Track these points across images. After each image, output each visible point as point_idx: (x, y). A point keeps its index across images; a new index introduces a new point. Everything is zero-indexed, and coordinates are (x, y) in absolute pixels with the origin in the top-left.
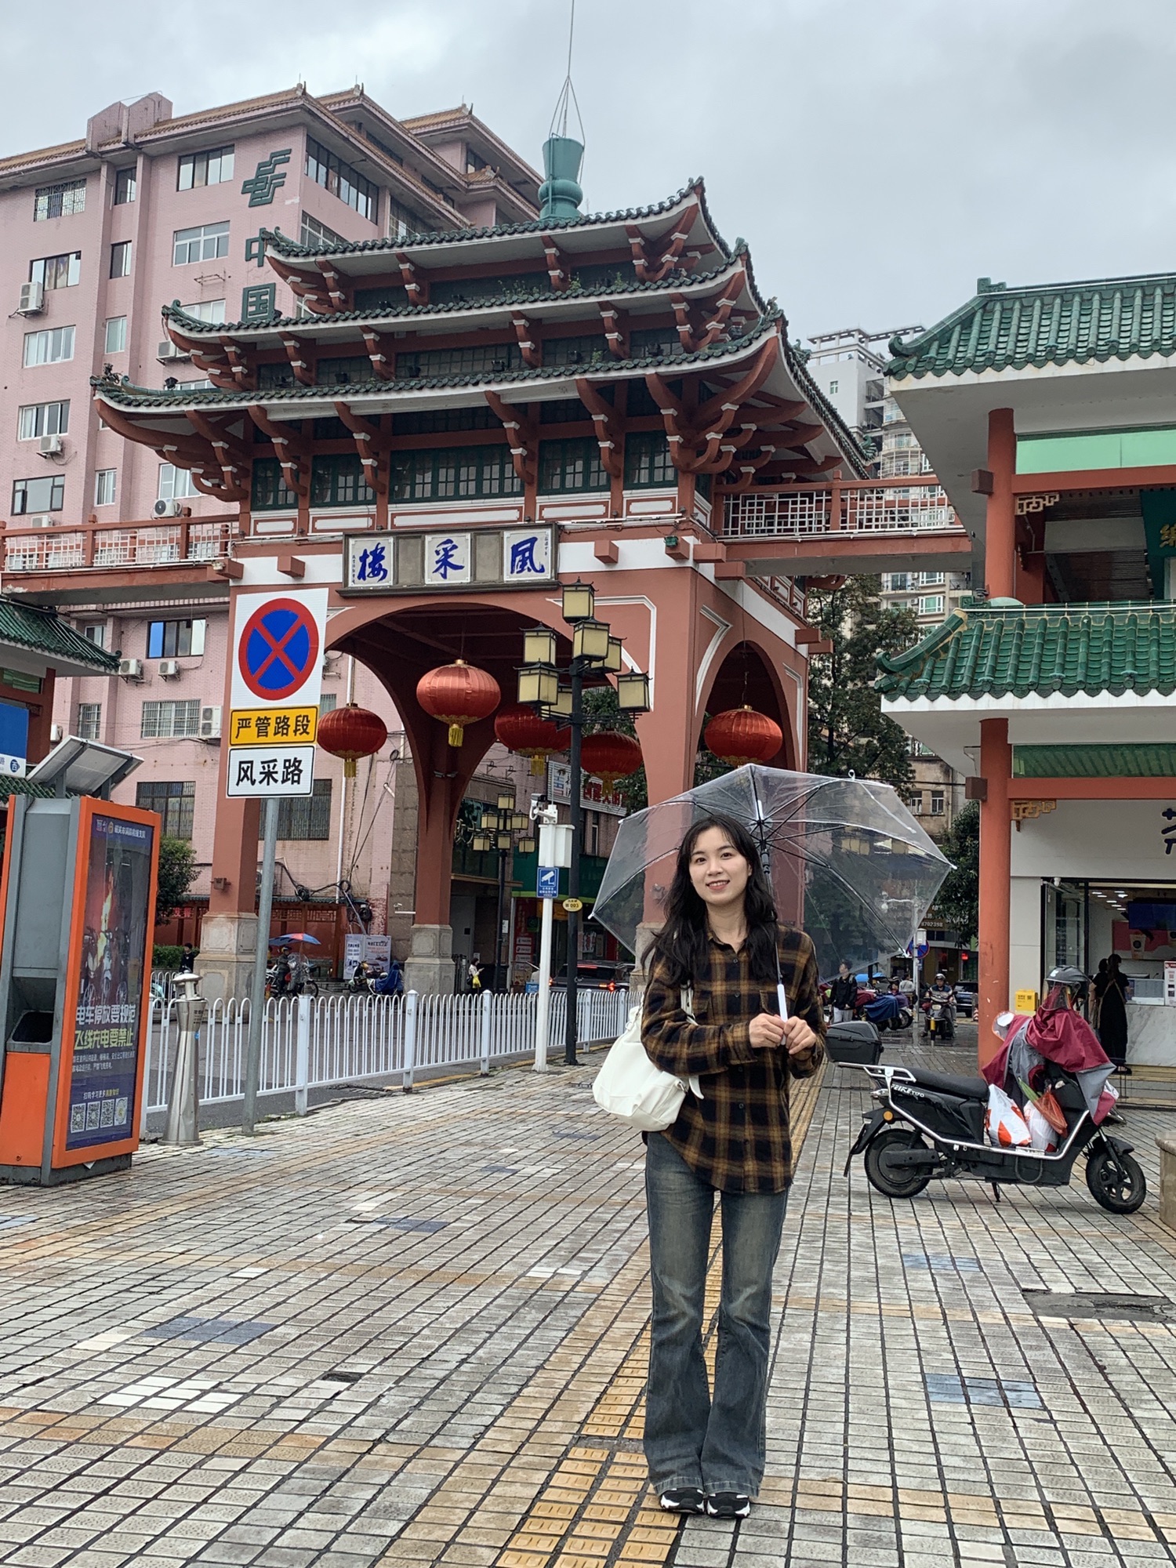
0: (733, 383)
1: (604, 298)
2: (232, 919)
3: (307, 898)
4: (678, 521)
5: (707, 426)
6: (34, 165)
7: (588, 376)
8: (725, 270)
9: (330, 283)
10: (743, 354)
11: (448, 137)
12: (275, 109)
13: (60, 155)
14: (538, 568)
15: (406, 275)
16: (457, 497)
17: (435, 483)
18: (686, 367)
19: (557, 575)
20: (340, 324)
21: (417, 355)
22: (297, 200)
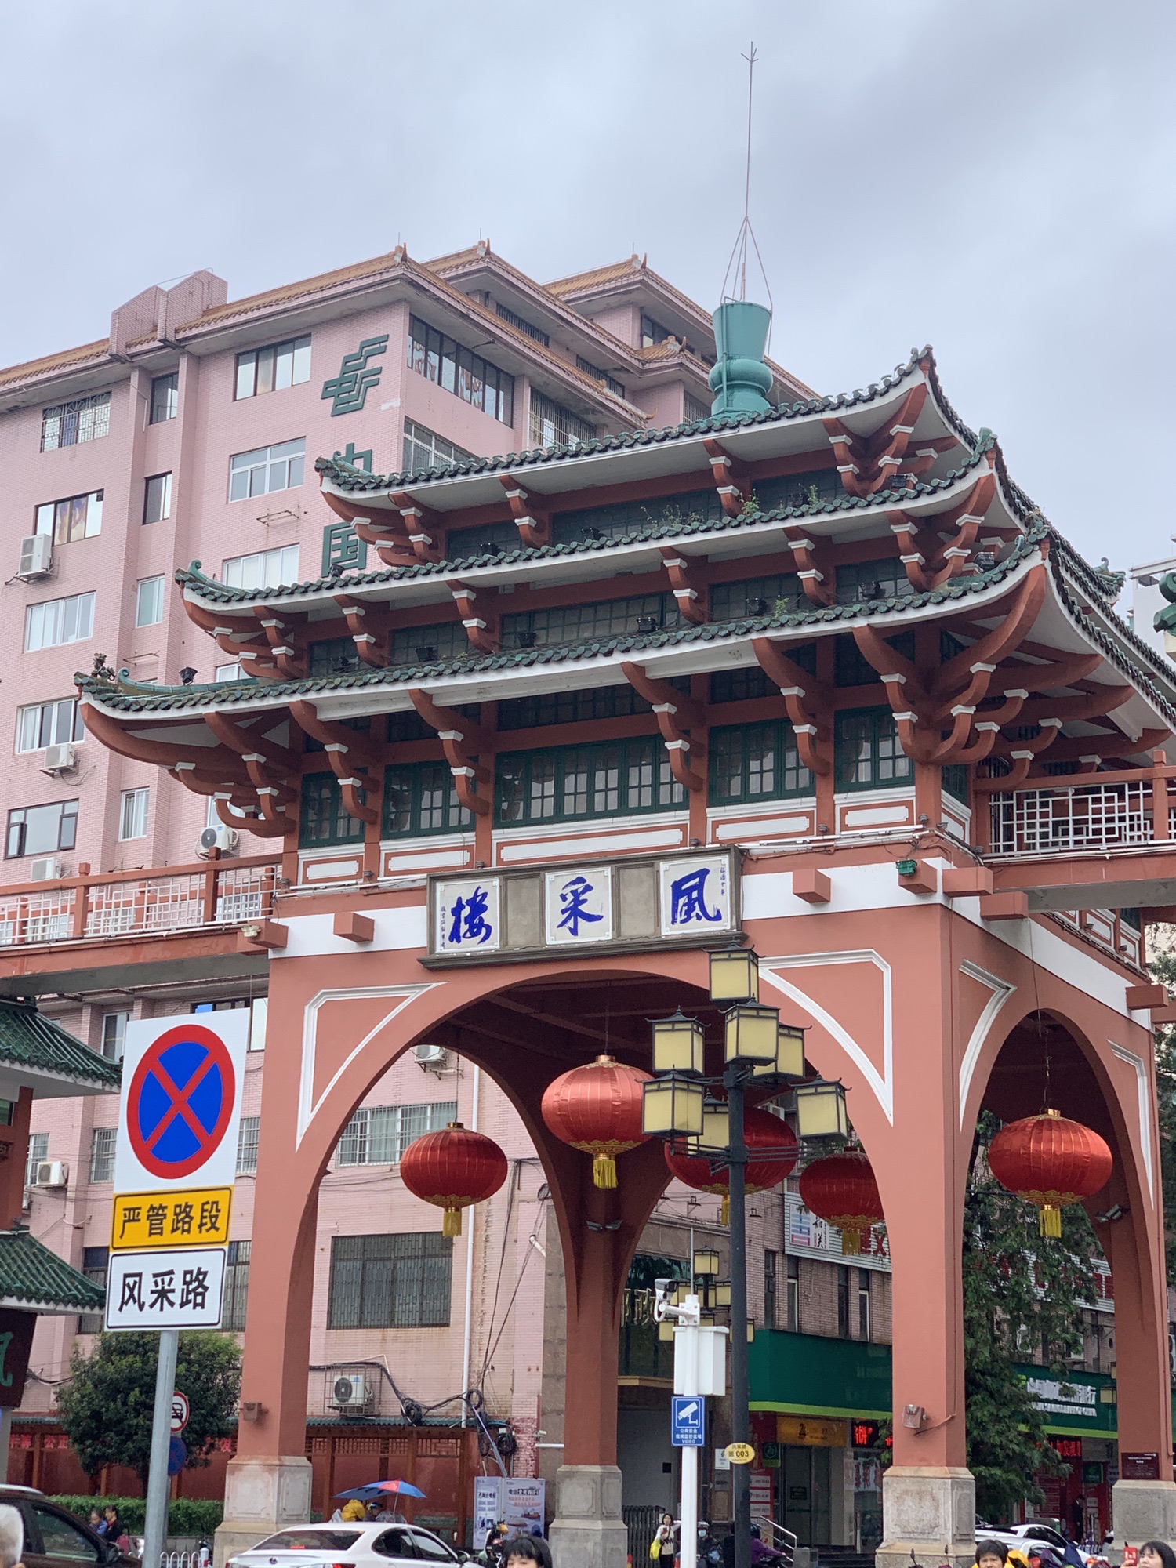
0: (989, 631)
1: (792, 523)
2: (270, 1468)
3: (418, 1421)
4: (917, 835)
5: (951, 695)
6: (40, 377)
7: (770, 634)
8: (965, 474)
9: (411, 524)
10: (995, 592)
11: (613, 301)
12: (365, 282)
13: (75, 362)
14: (712, 914)
15: (516, 506)
16: (591, 814)
17: (559, 796)
18: (912, 615)
19: (741, 923)
20: (420, 580)
21: (531, 615)
22: (397, 403)
